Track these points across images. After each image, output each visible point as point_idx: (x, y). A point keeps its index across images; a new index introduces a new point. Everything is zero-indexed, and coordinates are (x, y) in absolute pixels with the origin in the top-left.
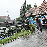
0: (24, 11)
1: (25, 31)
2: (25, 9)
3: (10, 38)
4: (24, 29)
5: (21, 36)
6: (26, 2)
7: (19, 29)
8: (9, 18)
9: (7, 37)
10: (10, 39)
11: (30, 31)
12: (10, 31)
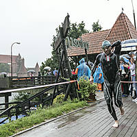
0: (63, 41)
1: (65, 100)
2: (67, 37)
3: (21, 121)
4: (63, 95)
5: (54, 116)
6: (68, 16)
7: (49, 95)
8: (19, 61)
9: (14, 118)
10: (20, 126)
11: (81, 100)
12: (21, 99)
